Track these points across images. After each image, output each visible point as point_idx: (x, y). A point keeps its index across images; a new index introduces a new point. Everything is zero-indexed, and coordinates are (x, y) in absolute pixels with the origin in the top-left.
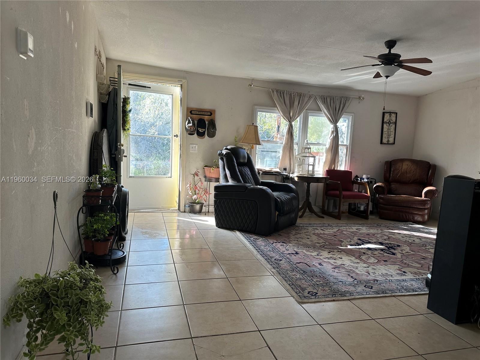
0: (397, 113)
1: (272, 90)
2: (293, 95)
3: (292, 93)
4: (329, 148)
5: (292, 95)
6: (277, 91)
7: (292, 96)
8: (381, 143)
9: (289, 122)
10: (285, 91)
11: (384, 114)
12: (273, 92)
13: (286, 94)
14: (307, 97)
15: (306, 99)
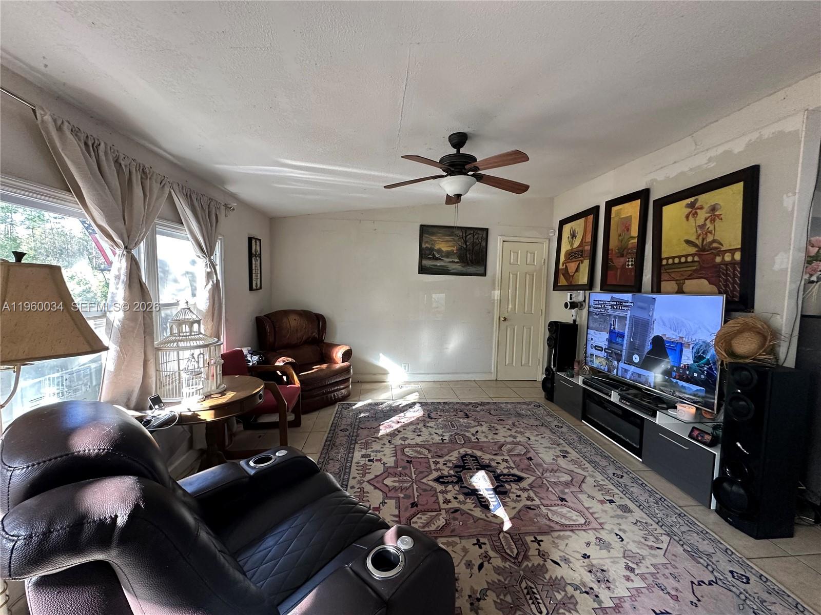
0: (260, 240)
1: (55, 121)
2: (126, 166)
3: (122, 157)
4: (208, 312)
5: (123, 163)
6: (75, 131)
7: (123, 166)
8: (251, 289)
9: (126, 248)
10: (102, 145)
11: (250, 239)
12: (59, 129)
13: (106, 153)
14: (156, 182)
15: (156, 187)
